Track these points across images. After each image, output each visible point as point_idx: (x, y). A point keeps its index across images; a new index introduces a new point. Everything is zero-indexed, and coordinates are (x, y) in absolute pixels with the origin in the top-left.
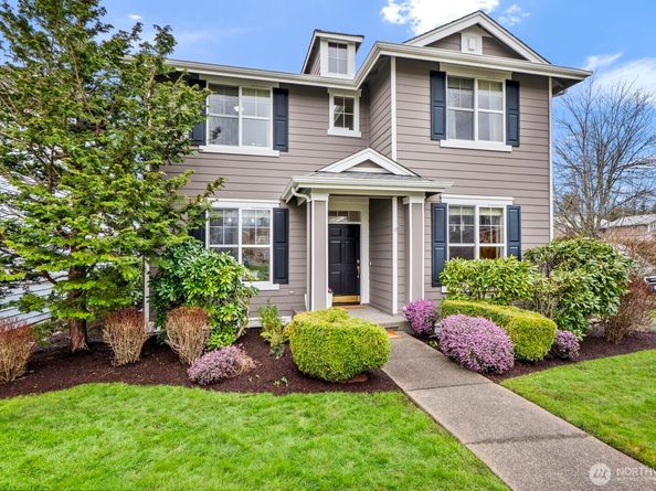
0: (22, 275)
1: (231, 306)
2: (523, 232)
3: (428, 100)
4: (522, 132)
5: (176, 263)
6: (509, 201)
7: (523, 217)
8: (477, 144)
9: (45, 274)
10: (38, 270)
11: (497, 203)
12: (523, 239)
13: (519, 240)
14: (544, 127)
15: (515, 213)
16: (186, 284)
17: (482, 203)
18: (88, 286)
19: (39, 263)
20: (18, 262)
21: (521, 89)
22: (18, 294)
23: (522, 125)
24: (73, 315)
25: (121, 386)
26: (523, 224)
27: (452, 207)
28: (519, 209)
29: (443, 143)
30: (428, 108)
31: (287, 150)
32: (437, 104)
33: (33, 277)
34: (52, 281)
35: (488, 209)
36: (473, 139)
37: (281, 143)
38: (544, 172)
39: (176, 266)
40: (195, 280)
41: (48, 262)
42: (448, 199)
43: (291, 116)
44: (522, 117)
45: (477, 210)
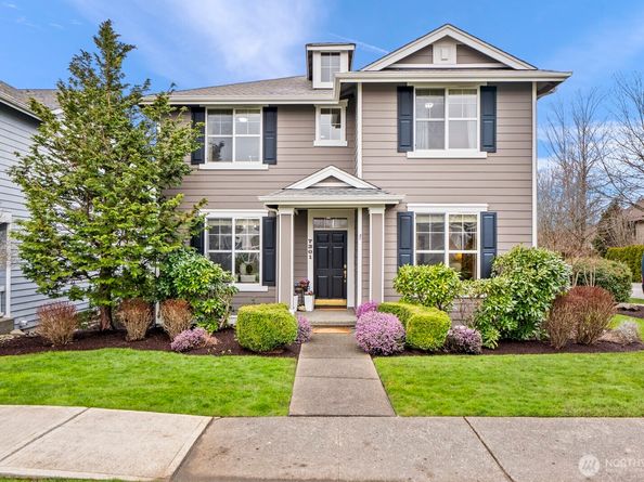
0: (70, 273)
1: (212, 301)
2: (499, 238)
3: (395, 115)
4: (498, 137)
5: (171, 266)
6: (484, 208)
7: (499, 223)
8: (448, 152)
9: (85, 273)
10: (80, 270)
11: (469, 210)
12: (499, 246)
13: (494, 247)
14: (526, 130)
15: (490, 220)
16: (176, 282)
17: (451, 210)
18: (109, 281)
19: (81, 265)
20: (68, 264)
21: (498, 93)
22: (68, 287)
23: (498, 130)
24: (101, 302)
25: (129, 350)
26: (499, 231)
27: (419, 215)
28: (494, 215)
29: (410, 154)
30: (395, 123)
31: (275, 163)
32: (404, 118)
33: (77, 275)
34: (89, 278)
35: (460, 216)
36: (443, 148)
37: (270, 157)
38: (526, 177)
39: (171, 269)
40: (182, 279)
41: (86, 264)
42: (414, 208)
43: (279, 131)
44: (498, 122)
45: (447, 217)
